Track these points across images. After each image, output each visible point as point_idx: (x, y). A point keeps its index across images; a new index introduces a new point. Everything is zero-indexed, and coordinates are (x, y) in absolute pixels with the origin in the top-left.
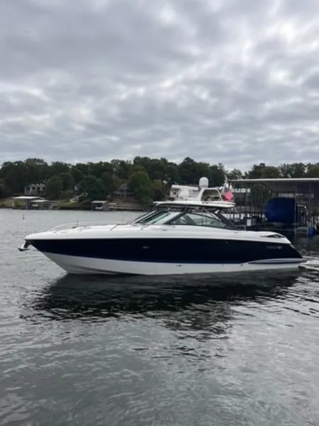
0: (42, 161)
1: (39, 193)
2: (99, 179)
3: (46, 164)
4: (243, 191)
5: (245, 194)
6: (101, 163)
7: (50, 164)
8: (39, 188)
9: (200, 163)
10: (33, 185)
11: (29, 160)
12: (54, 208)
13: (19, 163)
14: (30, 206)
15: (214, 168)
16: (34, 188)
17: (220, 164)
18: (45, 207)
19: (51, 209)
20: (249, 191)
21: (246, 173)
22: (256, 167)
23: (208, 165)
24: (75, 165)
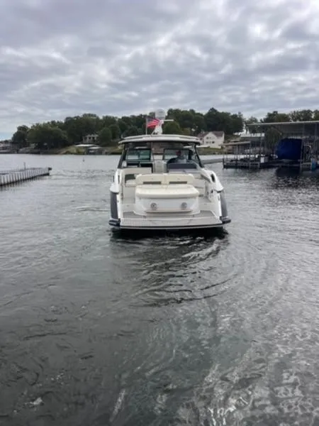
0: (95, 116)
1: (94, 142)
2: (140, 129)
3: (98, 118)
4: (258, 135)
5: (260, 138)
6: (141, 115)
7: (101, 118)
8: (93, 138)
9: (223, 113)
10: (89, 136)
11: (85, 115)
12: (106, 154)
13: (77, 117)
14: (88, 152)
15: (235, 116)
16: (90, 138)
17: (239, 113)
18: (99, 153)
19: (104, 154)
20: (263, 135)
21: (261, 120)
22: (270, 115)
23: (229, 114)
24: (121, 118)
